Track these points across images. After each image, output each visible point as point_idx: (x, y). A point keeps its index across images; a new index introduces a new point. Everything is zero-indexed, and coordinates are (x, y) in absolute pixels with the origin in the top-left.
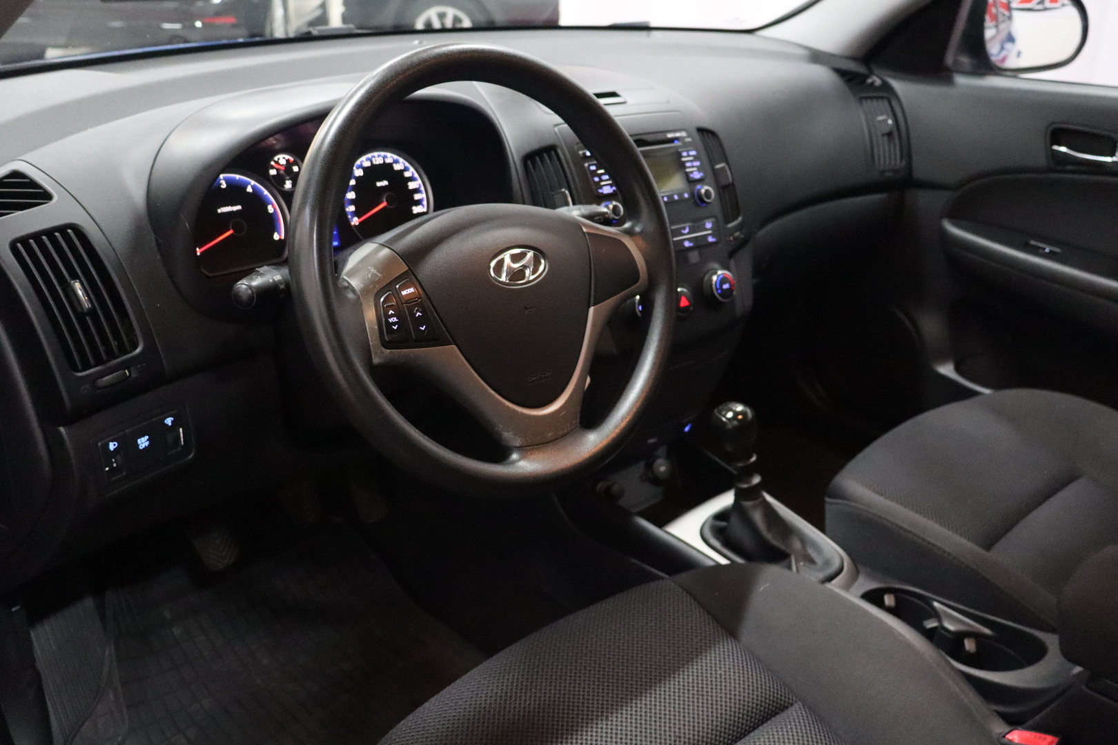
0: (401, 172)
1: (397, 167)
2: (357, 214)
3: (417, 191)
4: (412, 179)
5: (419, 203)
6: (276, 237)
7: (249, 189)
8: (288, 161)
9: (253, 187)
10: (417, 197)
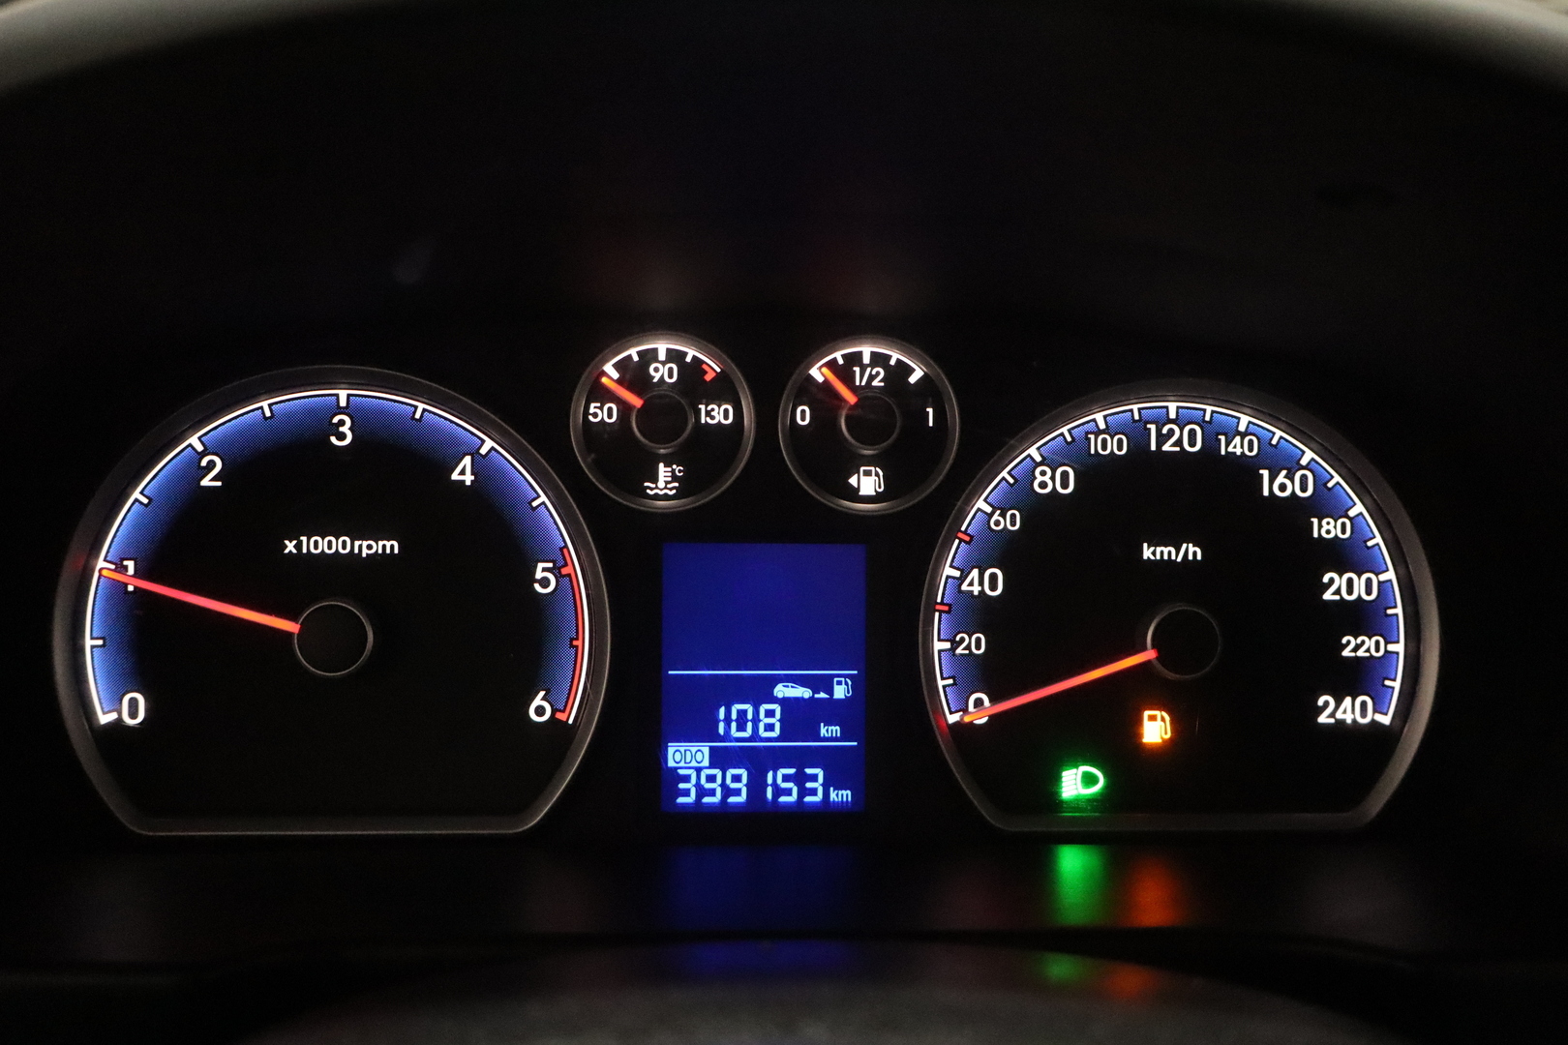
0: (1299, 512)
1: (1277, 485)
2: (989, 675)
3: (1363, 617)
4: (1346, 556)
5: (1358, 678)
6: (539, 708)
7: (464, 473)
8: (691, 372)
9: (480, 465)
10: (1357, 646)
